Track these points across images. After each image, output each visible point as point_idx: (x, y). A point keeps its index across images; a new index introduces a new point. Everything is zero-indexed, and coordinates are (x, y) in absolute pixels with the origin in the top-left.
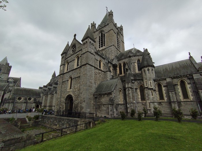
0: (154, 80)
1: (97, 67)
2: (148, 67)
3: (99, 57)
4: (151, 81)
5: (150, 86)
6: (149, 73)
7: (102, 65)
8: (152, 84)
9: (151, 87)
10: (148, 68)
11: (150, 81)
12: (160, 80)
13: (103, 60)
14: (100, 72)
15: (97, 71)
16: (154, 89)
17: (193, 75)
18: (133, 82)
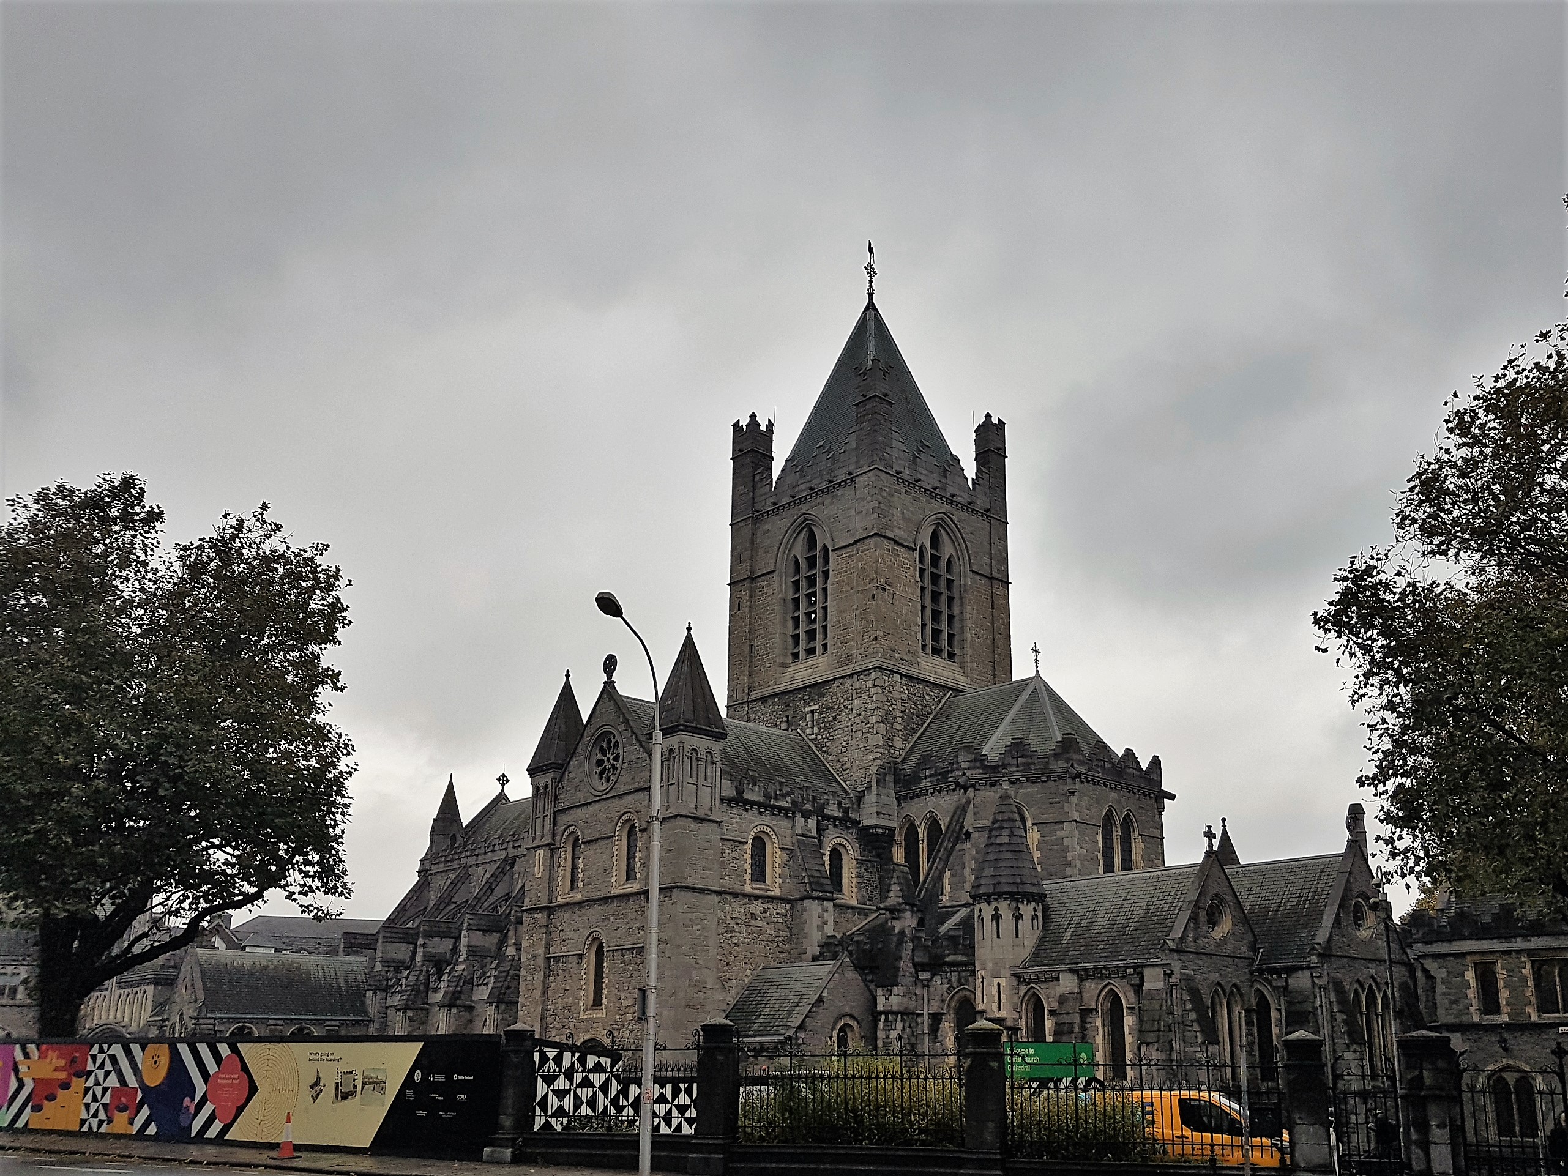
0: (1017, 976)
1: (737, 888)
2: (996, 900)
3: (750, 814)
4: (1002, 981)
5: (995, 1007)
6: (998, 936)
7: (775, 857)
8: (1002, 996)
9: (1000, 1010)
10: (996, 909)
11: (996, 981)
12: (1038, 981)
13: (786, 824)
14: (757, 907)
15: (738, 908)
16: (1009, 1024)
17: (1146, 972)
18: (924, 976)
